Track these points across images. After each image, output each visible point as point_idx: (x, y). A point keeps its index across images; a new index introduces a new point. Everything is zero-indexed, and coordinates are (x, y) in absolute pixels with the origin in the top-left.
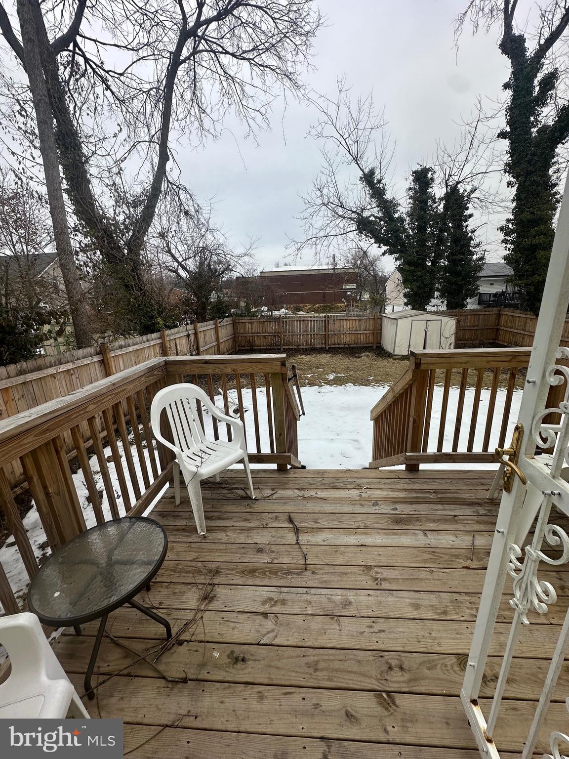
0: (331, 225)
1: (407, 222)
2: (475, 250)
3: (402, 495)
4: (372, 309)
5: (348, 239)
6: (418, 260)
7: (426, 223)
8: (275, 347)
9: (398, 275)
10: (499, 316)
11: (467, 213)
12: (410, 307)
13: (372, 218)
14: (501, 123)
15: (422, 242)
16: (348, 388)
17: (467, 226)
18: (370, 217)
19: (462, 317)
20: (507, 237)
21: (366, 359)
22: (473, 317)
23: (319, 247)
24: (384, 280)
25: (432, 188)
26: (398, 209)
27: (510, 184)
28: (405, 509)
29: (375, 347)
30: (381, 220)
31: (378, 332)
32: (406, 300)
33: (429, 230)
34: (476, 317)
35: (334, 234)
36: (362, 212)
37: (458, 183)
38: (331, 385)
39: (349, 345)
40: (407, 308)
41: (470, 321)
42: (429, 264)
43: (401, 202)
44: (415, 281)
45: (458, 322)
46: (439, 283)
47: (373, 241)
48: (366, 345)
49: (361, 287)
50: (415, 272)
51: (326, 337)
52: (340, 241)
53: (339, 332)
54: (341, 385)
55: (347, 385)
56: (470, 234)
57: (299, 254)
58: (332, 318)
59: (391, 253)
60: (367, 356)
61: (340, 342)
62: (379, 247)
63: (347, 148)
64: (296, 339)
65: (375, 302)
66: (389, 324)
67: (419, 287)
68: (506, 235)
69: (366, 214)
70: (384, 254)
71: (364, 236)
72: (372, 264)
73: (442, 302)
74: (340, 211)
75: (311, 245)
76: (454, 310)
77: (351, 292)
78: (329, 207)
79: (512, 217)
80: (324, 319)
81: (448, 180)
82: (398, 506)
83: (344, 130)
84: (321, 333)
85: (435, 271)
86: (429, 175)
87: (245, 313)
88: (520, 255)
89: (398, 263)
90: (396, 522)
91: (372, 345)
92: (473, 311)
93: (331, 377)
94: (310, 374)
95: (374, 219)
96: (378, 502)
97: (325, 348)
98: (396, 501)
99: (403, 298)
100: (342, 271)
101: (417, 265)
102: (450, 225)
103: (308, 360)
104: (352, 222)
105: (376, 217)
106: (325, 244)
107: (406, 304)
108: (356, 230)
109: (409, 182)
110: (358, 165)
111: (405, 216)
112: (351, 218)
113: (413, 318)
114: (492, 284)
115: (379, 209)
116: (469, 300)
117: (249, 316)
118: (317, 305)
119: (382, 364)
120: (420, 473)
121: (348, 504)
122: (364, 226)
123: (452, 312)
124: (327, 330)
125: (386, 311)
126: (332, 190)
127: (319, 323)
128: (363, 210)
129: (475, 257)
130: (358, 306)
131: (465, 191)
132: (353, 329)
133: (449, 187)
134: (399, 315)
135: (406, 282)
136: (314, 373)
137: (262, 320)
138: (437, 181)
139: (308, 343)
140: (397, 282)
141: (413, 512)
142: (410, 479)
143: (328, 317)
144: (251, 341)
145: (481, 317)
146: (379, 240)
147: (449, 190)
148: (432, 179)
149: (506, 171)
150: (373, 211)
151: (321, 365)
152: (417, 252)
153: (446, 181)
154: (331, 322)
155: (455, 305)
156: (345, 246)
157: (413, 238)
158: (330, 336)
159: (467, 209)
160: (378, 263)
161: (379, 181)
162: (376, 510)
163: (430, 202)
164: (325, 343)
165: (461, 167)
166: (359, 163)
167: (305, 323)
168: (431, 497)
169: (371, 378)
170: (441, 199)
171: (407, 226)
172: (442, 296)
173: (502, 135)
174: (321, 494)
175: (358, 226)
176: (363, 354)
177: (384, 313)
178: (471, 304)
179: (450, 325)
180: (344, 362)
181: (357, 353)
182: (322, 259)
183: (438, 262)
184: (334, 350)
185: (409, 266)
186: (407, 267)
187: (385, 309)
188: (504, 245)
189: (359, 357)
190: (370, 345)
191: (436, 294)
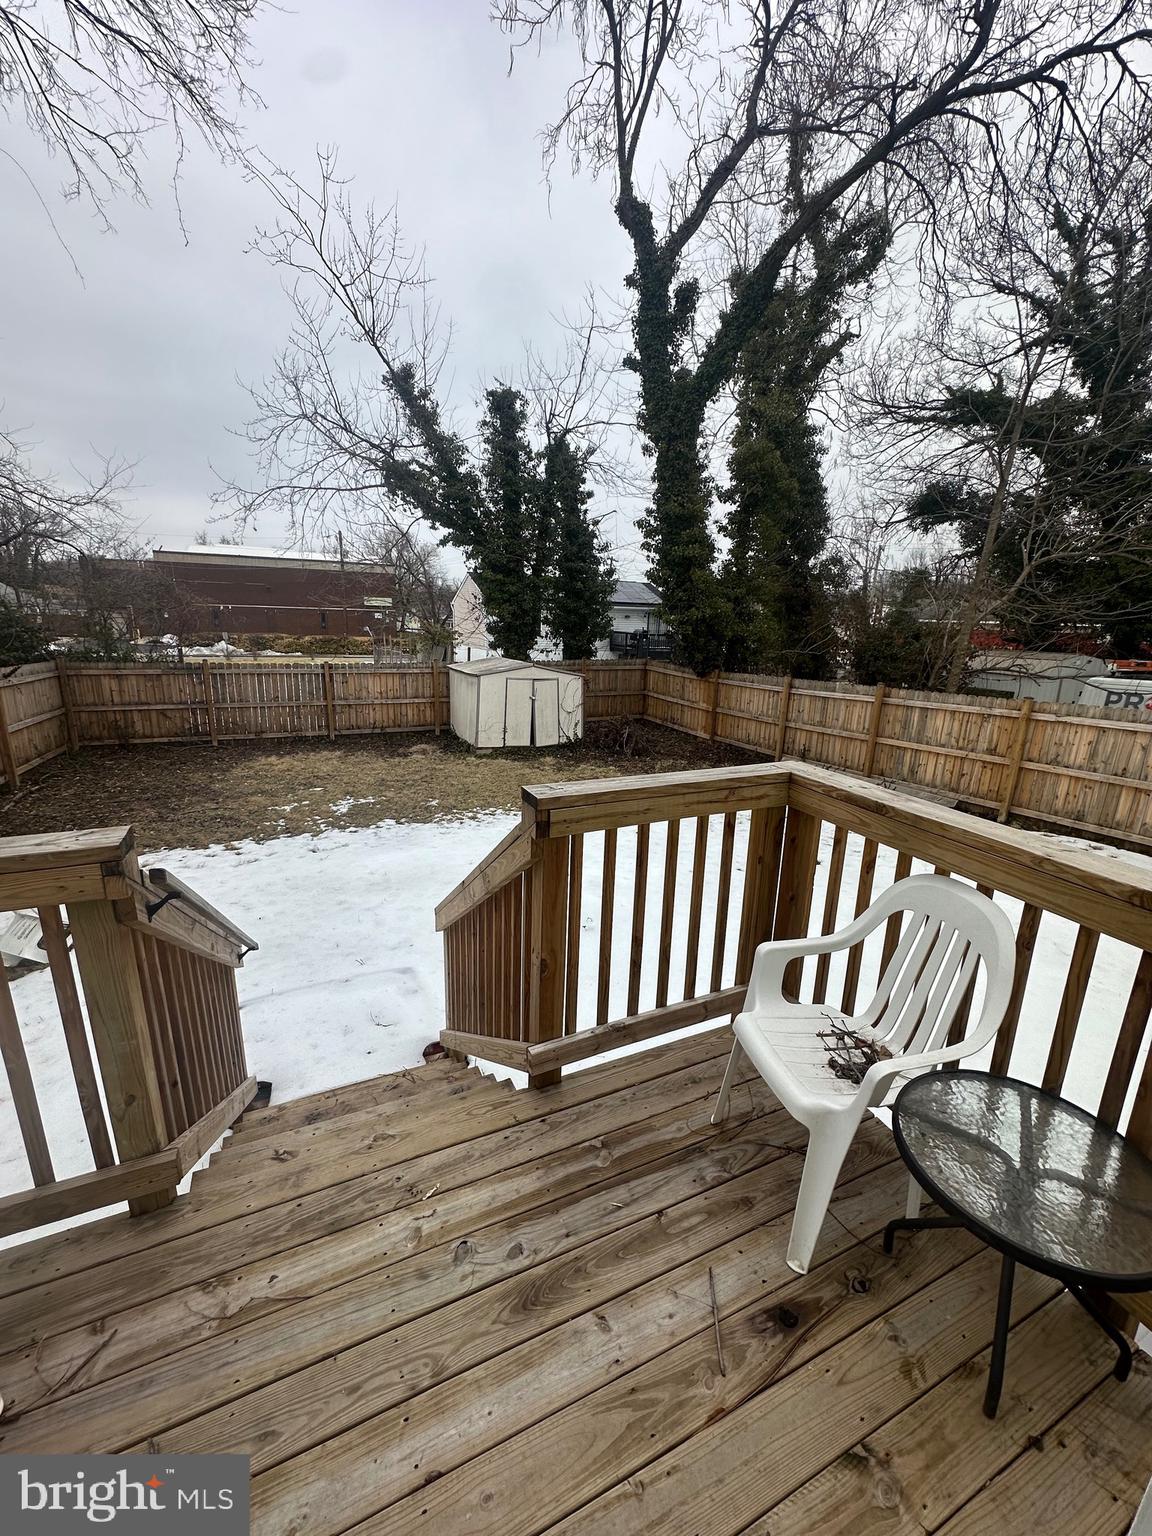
0: (326, 465)
1: (484, 487)
2: (602, 555)
3: (528, 1183)
4: (429, 653)
5: (366, 501)
6: (508, 562)
7: (519, 494)
8: (196, 738)
9: (473, 588)
10: (645, 672)
11: (584, 488)
12: (500, 651)
13: (414, 467)
14: (626, 342)
15: (514, 528)
16: (383, 832)
17: (586, 511)
18: (410, 463)
19: (591, 674)
20: (649, 540)
21: (421, 759)
22: (607, 674)
23: (299, 510)
24: (448, 595)
25: (523, 430)
26: (464, 457)
27: (646, 449)
28: (542, 1238)
29: (437, 733)
30: (433, 473)
31: (442, 701)
32: (492, 639)
33: (524, 507)
34: (613, 675)
35: (335, 485)
36: (392, 450)
37: (567, 431)
38: (343, 828)
39: (382, 728)
40: (492, 652)
41: (602, 683)
42: (529, 573)
43: (468, 443)
44: (505, 602)
45: (586, 683)
46: (548, 609)
47: (419, 513)
48: (419, 729)
49: (402, 606)
50: (504, 584)
51: (328, 711)
52: (349, 505)
53: (358, 702)
54: (368, 826)
55: (380, 824)
56: (591, 527)
57: (250, 519)
58: (341, 671)
59: (458, 543)
60: (424, 752)
61: (361, 723)
62: (433, 527)
63: (349, 305)
64: (255, 718)
65: (433, 639)
66: (464, 684)
67: (514, 614)
68: (646, 536)
69: (401, 455)
70: (443, 542)
71: (399, 502)
72: (423, 559)
73: (556, 645)
74: (345, 439)
75: (281, 504)
76: (577, 661)
77: (384, 614)
78: (318, 425)
79: (654, 507)
80: (320, 671)
81: (550, 422)
82: (526, 1235)
83: (340, 265)
84: (316, 703)
85: (540, 587)
86: (518, 405)
87: (98, 652)
88: (669, 572)
89: (472, 563)
90: (524, 1307)
91: (432, 728)
92: (606, 663)
93: (343, 807)
94: (288, 804)
95: (418, 469)
96: (470, 1241)
97: (328, 736)
98: (517, 1215)
99: (486, 634)
100: (357, 569)
101: (508, 572)
102: (559, 504)
103: (284, 767)
104: (372, 467)
105: (422, 466)
106: (314, 504)
107: (493, 646)
108: (382, 485)
109: (482, 411)
110: (378, 348)
111: (479, 474)
112: (369, 459)
113: (507, 675)
114: (627, 617)
115: (427, 450)
116: (598, 644)
117: (111, 659)
118: (307, 638)
119: (455, 768)
120: (565, 1086)
121: (381, 1286)
122: (398, 479)
123: (574, 664)
124: (329, 698)
125: (457, 658)
126: (324, 389)
127: (310, 681)
128: (394, 445)
129: (602, 568)
130: (398, 643)
131: (578, 448)
132: (390, 694)
133: (553, 435)
134: (483, 667)
135: (489, 602)
136: (299, 801)
137: (150, 672)
138: (532, 420)
139: (285, 726)
140: (473, 600)
141: (565, 1244)
142: (543, 1118)
143: (331, 667)
144: (121, 723)
145: (620, 673)
146: (433, 514)
147: (553, 442)
148: (523, 415)
149: (639, 427)
150: (414, 453)
151: (318, 777)
152: (506, 547)
153: (547, 423)
154: (338, 679)
155: (576, 654)
156: (361, 516)
157: (496, 519)
158: (338, 709)
159: (584, 481)
160: (432, 560)
161: (425, 394)
162: (464, 1277)
163: (523, 457)
164: (327, 726)
165: (570, 404)
166: (379, 344)
167: (275, 681)
168: (599, 1163)
169: (434, 803)
170: (540, 455)
171: (484, 493)
172: (555, 634)
173: (629, 363)
174: (292, 1274)
175: (386, 477)
176: (414, 748)
177: (452, 661)
178: (602, 652)
179: (572, 687)
180: (373, 767)
181: (401, 746)
182: (308, 536)
183: (543, 571)
184: (350, 741)
185: (494, 571)
186: (489, 574)
187: (453, 653)
188: (646, 553)
189: (406, 756)
190: (427, 728)
191: (544, 629)
